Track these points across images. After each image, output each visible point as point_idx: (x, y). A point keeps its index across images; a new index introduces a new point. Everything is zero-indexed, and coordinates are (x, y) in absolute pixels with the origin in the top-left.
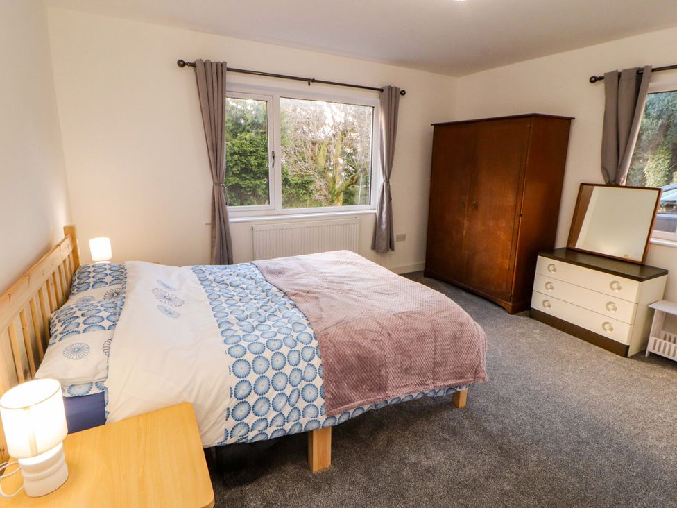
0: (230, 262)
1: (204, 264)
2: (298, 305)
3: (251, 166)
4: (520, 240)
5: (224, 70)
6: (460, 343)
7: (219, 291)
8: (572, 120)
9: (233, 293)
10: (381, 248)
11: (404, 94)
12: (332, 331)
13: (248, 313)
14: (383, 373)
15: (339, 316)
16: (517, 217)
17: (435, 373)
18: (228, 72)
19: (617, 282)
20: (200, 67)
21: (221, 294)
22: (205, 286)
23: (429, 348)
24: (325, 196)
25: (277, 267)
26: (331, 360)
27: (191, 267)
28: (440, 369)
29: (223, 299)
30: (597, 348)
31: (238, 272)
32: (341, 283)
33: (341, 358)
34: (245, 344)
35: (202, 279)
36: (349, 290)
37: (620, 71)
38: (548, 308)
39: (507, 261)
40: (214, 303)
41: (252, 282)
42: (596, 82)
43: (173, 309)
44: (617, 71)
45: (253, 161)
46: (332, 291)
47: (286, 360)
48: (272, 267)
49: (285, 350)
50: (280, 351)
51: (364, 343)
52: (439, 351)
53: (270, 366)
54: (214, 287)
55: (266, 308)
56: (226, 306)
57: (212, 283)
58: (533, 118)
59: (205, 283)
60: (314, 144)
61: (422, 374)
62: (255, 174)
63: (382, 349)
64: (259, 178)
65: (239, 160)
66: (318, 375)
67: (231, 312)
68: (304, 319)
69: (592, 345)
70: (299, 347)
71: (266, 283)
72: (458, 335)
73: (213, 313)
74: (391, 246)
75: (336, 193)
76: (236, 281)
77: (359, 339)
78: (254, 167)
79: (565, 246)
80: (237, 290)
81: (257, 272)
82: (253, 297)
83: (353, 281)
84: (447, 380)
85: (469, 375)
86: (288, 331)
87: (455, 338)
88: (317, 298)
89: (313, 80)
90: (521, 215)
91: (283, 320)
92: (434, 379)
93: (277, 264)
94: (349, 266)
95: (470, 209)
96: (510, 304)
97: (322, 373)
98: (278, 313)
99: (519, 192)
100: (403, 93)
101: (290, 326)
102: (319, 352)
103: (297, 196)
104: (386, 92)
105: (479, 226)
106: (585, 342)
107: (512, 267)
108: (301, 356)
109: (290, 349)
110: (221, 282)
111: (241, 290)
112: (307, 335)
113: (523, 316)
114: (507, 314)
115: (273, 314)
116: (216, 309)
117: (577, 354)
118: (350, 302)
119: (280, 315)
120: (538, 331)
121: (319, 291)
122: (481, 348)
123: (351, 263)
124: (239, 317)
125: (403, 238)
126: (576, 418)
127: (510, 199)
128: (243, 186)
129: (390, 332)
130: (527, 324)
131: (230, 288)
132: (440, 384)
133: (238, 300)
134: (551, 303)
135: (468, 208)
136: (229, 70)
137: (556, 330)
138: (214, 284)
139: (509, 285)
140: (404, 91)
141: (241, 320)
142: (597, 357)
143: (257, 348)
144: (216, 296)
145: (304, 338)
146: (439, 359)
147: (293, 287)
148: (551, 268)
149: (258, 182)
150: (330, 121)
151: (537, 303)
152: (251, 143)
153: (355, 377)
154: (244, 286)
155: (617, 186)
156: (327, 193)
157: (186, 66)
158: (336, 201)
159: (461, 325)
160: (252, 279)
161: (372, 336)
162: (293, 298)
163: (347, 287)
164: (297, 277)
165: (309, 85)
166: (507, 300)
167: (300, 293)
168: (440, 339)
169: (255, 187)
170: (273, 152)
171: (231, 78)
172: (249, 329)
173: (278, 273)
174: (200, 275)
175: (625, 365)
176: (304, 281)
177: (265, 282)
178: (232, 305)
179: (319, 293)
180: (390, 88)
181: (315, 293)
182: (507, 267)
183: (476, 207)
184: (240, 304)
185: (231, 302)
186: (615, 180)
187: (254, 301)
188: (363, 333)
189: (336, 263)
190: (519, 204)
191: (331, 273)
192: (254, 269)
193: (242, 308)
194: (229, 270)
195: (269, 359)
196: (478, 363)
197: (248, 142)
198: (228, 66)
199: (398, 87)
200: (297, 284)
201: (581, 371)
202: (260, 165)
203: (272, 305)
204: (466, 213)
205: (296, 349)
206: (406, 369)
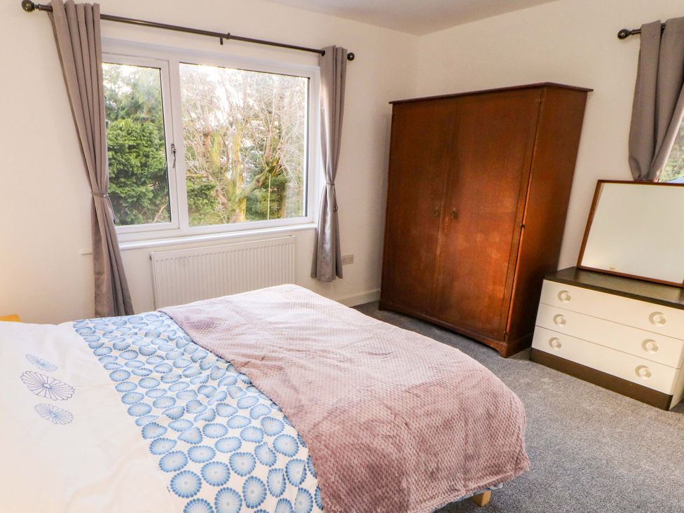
0: (128, 311)
1: (89, 317)
2: (256, 383)
3: (132, 167)
4: (520, 260)
5: (97, 17)
6: (495, 423)
7: (126, 364)
8: (589, 93)
9: (147, 366)
10: (324, 275)
11: (353, 59)
12: (326, 427)
13: (182, 403)
14: (404, 485)
15: (330, 401)
16: (518, 229)
17: (466, 472)
18: (102, 21)
19: (659, 313)
20: (58, 12)
21: (130, 370)
22: (101, 357)
23: (459, 436)
24: (223, 204)
25: (202, 317)
26: (333, 479)
27: (71, 323)
28: (472, 465)
29: (135, 379)
30: (627, 399)
31: (146, 329)
32: (306, 339)
33: (346, 474)
34: (195, 468)
35: (94, 344)
36: (323, 351)
37: (663, 21)
38: (557, 349)
39: (502, 288)
40: (123, 387)
41: (172, 344)
42: (628, 38)
43: (60, 405)
44: (659, 21)
45: (135, 161)
46: (298, 354)
47: (266, 489)
48: (196, 317)
49: (261, 472)
50: (254, 474)
51: (375, 443)
52: (471, 439)
53: (244, 503)
54: (117, 358)
55: (206, 391)
56: (143, 391)
57: (111, 350)
58: (545, 89)
59: (100, 351)
60: (206, 135)
61: (451, 476)
62: (138, 179)
63: (400, 449)
64: (144, 184)
65: (114, 158)
66: (314, 504)
67: (154, 403)
68: (275, 410)
69: (620, 396)
70: (281, 462)
71: (196, 346)
72: (492, 412)
73: (125, 407)
74: (338, 272)
75: (237, 200)
76: (147, 343)
77: (366, 438)
78: (135, 169)
79: (575, 265)
80: (152, 360)
81: (175, 327)
82: (180, 372)
83: (323, 334)
84: (481, 478)
85: (508, 467)
86: (258, 436)
87: (490, 416)
88: (281, 369)
89: (228, 36)
90: (523, 226)
91: (241, 412)
92: (465, 480)
93: (200, 311)
94: (305, 310)
95: (447, 219)
96: (505, 344)
97: (320, 501)
98: (228, 400)
99: (520, 194)
100: (351, 57)
101: (256, 423)
102: (312, 467)
103: (196, 207)
104: (329, 55)
105: (460, 241)
106: (610, 392)
107: (507, 296)
108: (286, 477)
109: (268, 468)
110: (125, 349)
111: (159, 360)
112: (288, 440)
113: (521, 359)
114: (500, 357)
115: (221, 403)
116: (129, 399)
117: (607, 410)
118: (334, 372)
119: (233, 403)
120: (546, 380)
121: (281, 356)
122: (521, 427)
123: (306, 305)
124: (170, 412)
125: (351, 259)
126: (638, 507)
127: (508, 204)
128: (123, 196)
129: (408, 420)
130: (529, 370)
131: (141, 357)
132: (473, 487)
133: (159, 379)
134: (561, 342)
135: (444, 218)
136: (104, 17)
137: (568, 376)
138: (115, 353)
139: (504, 319)
140: (352, 54)
141: (174, 418)
142: (633, 412)
143: (216, 473)
144: (123, 375)
145: (287, 445)
146: (470, 451)
147: (236, 351)
148: (563, 296)
149: (143, 189)
150: (224, 104)
151: (541, 342)
152: (129, 134)
153: (366, 498)
154: (163, 353)
155: (651, 182)
156: (226, 201)
157: (37, 10)
158: (237, 211)
159: (495, 395)
160: (171, 340)
161: (384, 430)
162: (244, 370)
163: (317, 346)
164: (236, 331)
165: (222, 43)
166: (500, 340)
167: (253, 361)
168: (471, 421)
169: (139, 195)
170: (173, 145)
171: (108, 31)
172: (195, 437)
173: (206, 326)
174: (90, 338)
175: (671, 421)
176: (249, 339)
177: (192, 346)
178: (153, 389)
179: (281, 359)
180: (335, 50)
181: (275, 359)
182: (502, 296)
183: (456, 216)
184: (163, 386)
185: (147, 383)
186: (648, 175)
187: (184, 379)
188: (369, 426)
189: (286, 306)
190: (521, 210)
191: (284, 323)
192: (170, 322)
193: (169, 394)
194: (131, 326)
195: (240, 491)
196: (518, 448)
197: (124, 133)
198: (103, 11)
199: (345, 48)
200: (242, 345)
201: (620, 434)
202: (144, 165)
203: (215, 383)
204: (441, 225)
205: (277, 466)
206: (432, 473)
